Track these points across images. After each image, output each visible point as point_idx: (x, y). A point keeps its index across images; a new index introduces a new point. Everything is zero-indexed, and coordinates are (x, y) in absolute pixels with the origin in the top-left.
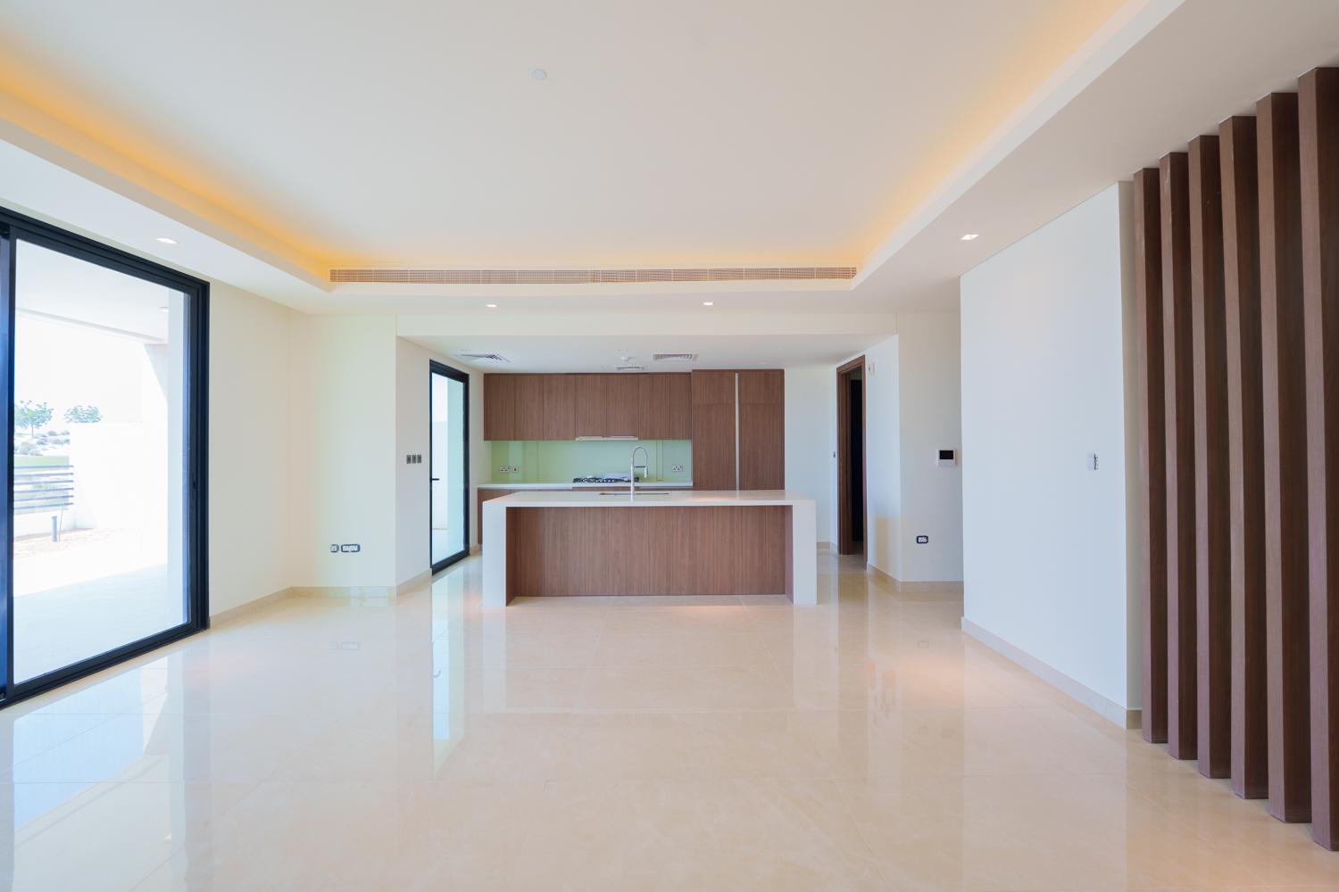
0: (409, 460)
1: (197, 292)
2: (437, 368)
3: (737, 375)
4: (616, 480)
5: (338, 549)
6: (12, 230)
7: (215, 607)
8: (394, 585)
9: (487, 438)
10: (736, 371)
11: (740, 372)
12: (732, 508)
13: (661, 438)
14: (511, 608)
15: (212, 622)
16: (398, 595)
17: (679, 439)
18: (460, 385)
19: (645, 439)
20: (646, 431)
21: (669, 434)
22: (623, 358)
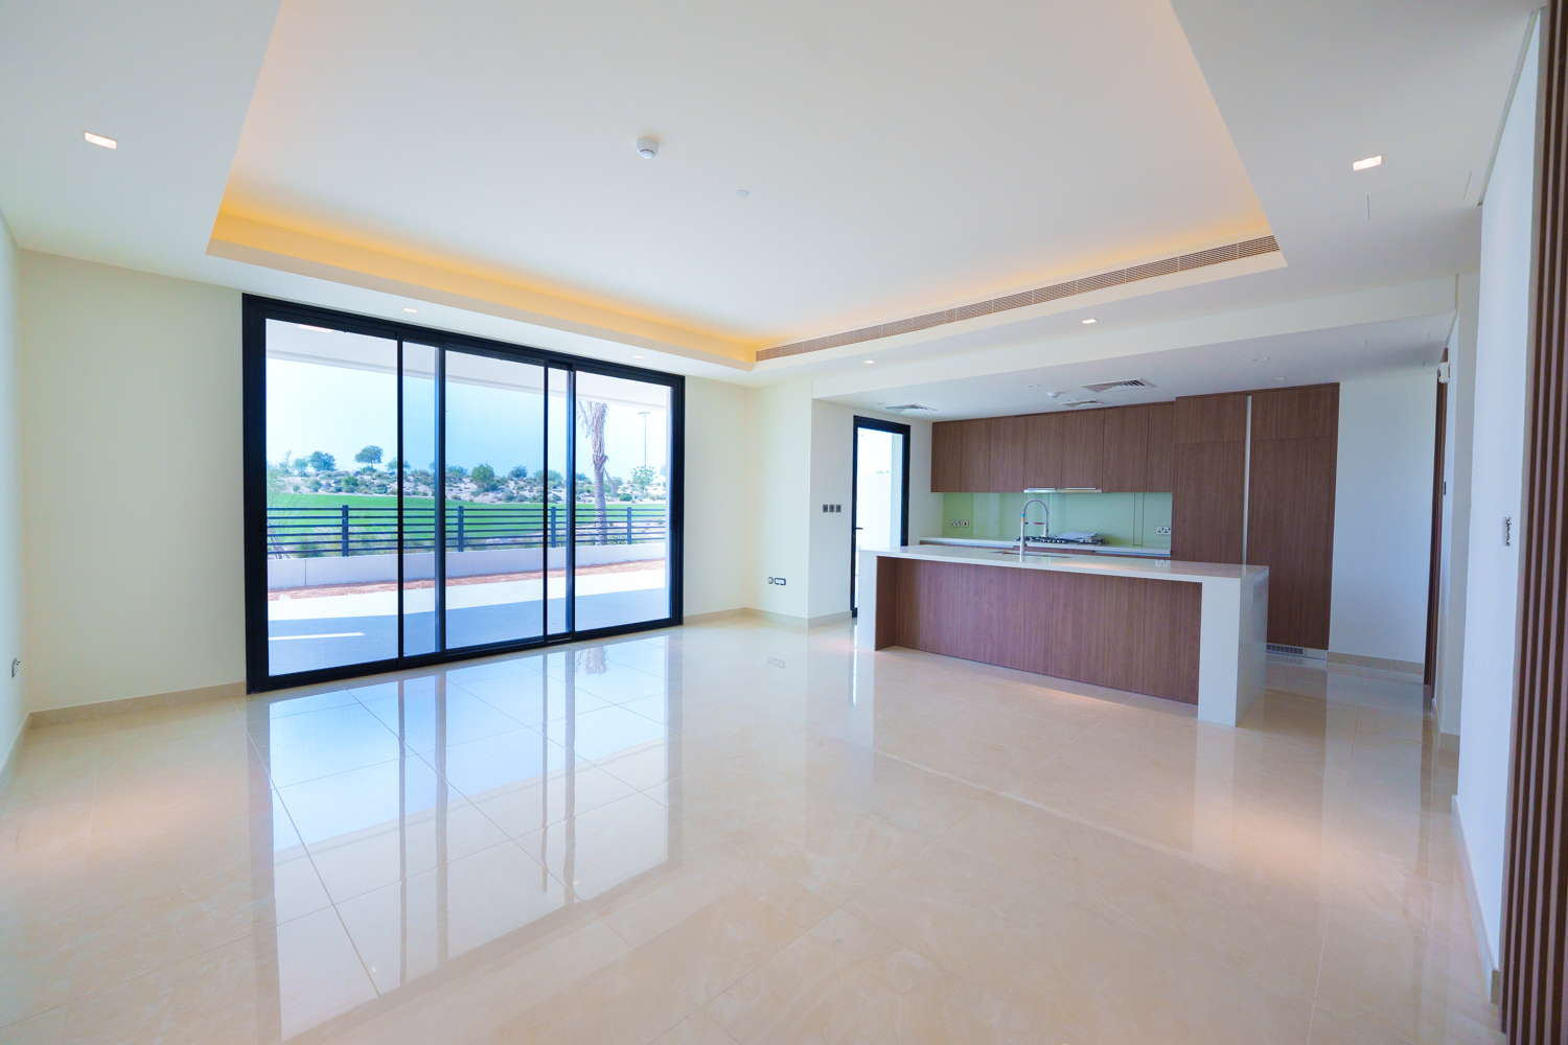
0: (825, 508)
1: (676, 383)
2: (861, 422)
3: (1250, 398)
4: (1067, 541)
5: (772, 581)
6: (574, 366)
7: (688, 610)
8: (806, 617)
9: (934, 489)
10: (1248, 393)
11: (1255, 393)
12: (1132, 580)
13: (1133, 490)
14: (879, 653)
15: (685, 621)
16: (809, 627)
17: (1159, 491)
18: (899, 437)
19: (1110, 491)
20: (1111, 482)
21: (1146, 486)
22: (1050, 394)
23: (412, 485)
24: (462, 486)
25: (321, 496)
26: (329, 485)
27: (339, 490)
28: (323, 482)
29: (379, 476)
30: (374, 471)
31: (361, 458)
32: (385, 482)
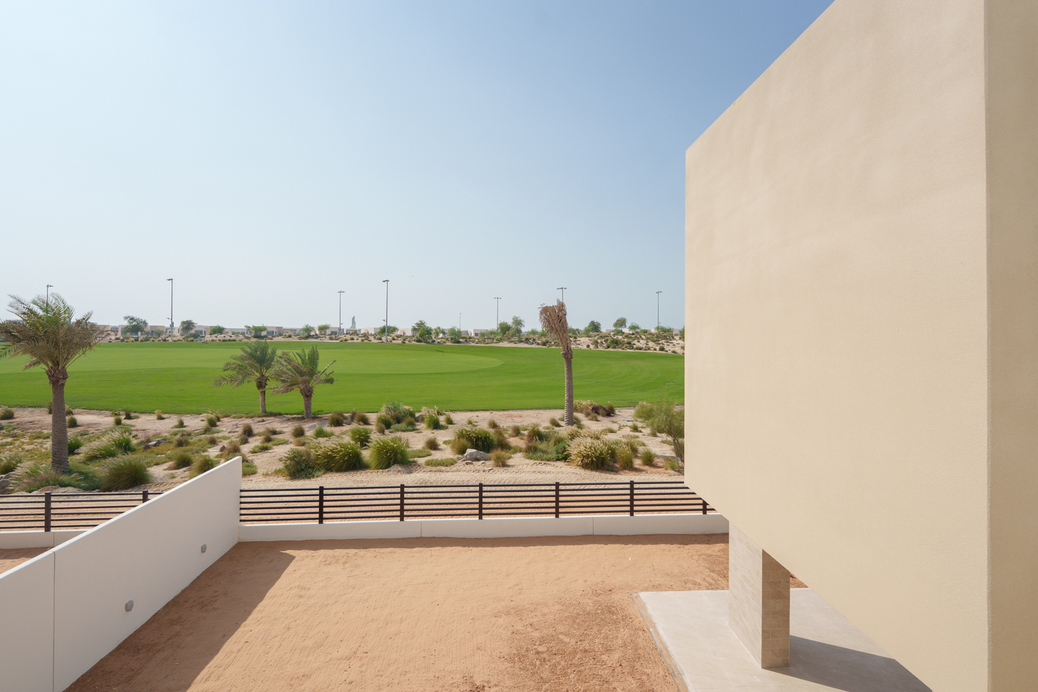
23: (645, 342)
24: (675, 342)
25: (601, 351)
26: (602, 342)
27: (609, 347)
28: (599, 341)
29: (626, 336)
30: (623, 333)
31: (616, 325)
32: (630, 340)
